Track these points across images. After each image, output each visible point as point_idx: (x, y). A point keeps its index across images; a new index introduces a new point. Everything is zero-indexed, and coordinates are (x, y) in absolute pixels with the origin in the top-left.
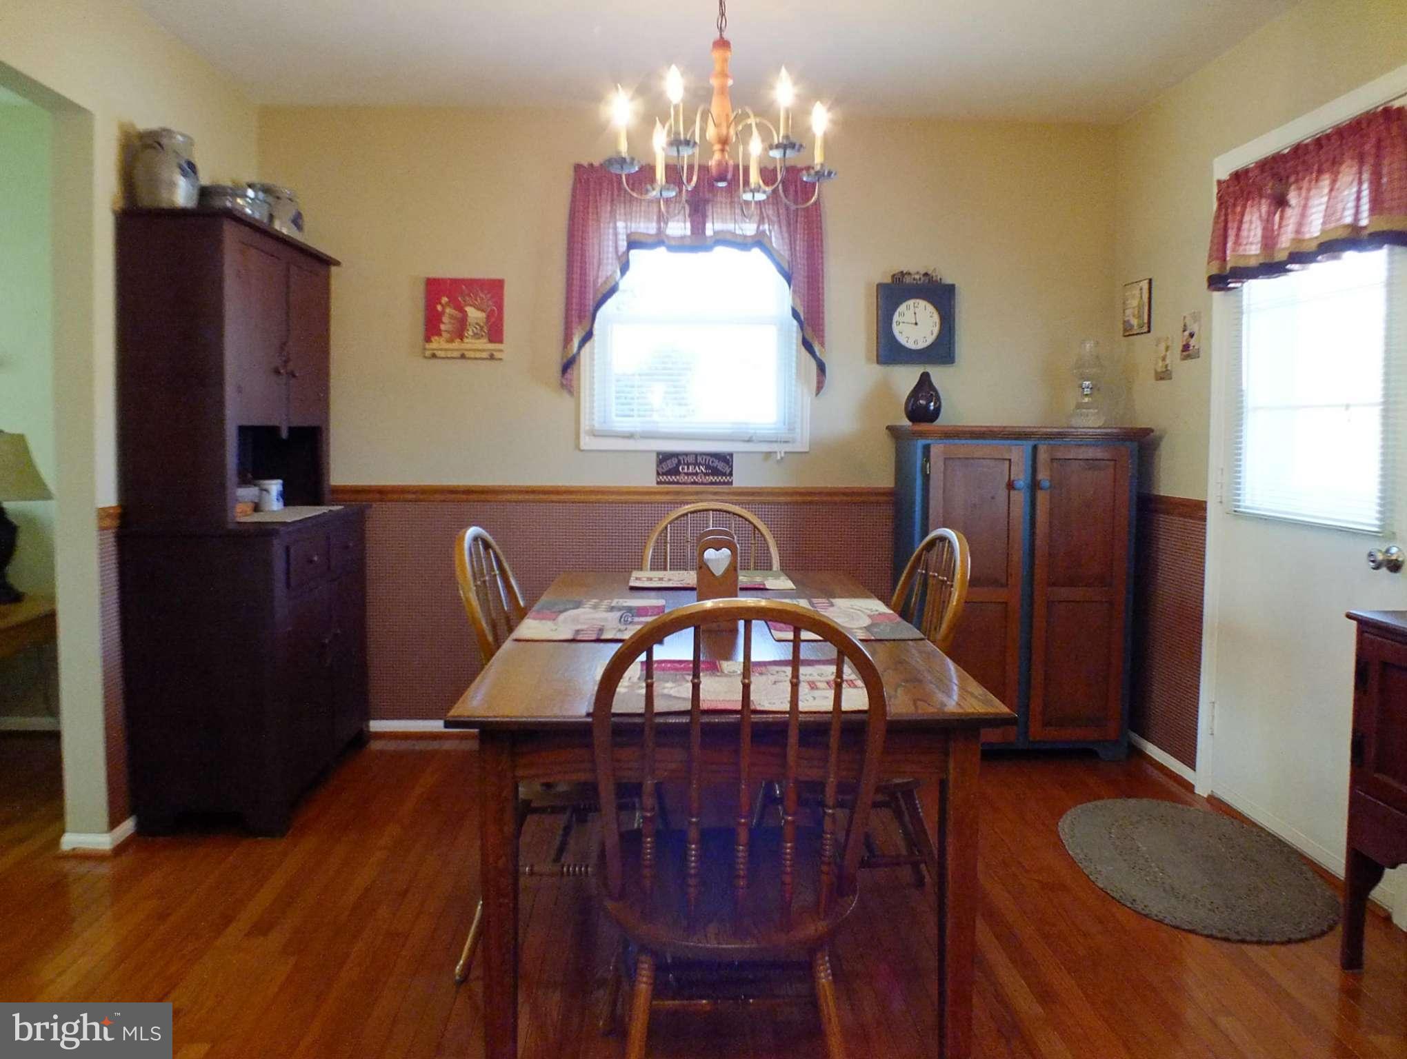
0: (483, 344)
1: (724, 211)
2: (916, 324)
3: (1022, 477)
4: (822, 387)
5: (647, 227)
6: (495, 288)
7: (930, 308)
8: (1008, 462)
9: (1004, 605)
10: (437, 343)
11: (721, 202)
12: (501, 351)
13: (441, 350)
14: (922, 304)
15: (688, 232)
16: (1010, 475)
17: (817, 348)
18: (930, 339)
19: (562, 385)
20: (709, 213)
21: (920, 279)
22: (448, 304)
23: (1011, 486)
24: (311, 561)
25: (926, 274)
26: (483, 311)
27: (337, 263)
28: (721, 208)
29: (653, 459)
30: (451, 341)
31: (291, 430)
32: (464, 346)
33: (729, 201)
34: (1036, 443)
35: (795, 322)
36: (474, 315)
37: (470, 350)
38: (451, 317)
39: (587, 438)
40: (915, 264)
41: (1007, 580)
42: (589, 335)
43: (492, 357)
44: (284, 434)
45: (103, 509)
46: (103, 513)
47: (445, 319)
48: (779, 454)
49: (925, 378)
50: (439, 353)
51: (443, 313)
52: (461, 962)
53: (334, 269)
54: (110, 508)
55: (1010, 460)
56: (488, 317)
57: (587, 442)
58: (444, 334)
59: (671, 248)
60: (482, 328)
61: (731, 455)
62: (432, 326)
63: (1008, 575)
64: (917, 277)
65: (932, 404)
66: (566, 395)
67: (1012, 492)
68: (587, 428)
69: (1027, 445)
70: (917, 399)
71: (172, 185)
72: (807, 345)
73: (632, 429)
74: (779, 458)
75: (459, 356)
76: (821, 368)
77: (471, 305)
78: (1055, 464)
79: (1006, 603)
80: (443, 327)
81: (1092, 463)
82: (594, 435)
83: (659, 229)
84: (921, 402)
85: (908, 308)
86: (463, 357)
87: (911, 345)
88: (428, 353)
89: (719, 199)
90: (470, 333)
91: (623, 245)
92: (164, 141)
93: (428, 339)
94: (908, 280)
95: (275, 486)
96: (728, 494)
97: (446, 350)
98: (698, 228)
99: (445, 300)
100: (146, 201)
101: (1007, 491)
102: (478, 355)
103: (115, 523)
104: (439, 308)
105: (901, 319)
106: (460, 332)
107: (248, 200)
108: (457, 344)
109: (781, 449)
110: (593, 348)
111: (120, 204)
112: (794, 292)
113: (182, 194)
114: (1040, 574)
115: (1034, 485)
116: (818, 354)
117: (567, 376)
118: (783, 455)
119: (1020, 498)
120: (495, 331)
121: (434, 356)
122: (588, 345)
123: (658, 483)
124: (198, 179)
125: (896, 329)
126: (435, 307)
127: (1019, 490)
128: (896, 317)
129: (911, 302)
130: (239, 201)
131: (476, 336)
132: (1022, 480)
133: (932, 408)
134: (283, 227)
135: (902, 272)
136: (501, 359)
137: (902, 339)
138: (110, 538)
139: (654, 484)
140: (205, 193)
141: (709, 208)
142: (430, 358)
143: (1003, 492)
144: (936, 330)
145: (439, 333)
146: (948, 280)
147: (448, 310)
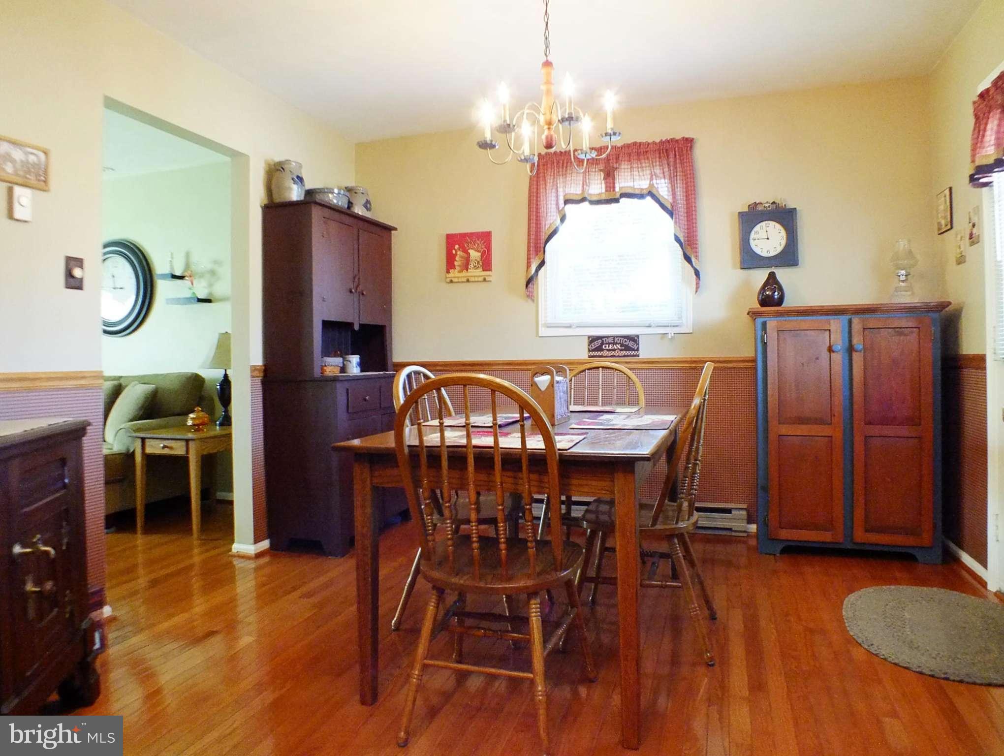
0: (479, 272)
1: (626, 174)
2: (768, 239)
3: (840, 342)
4: (699, 287)
5: (574, 189)
6: (486, 237)
7: (778, 226)
8: (828, 333)
9: (830, 438)
10: (454, 273)
11: (624, 169)
12: (489, 276)
13: (455, 277)
14: (772, 224)
15: (604, 190)
16: (830, 343)
17: (693, 260)
18: (779, 249)
19: (528, 296)
20: (617, 177)
21: (769, 206)
22: (459, 249)
23: (830, 350)
24: (365, 400)
25: (774, 203)
26: (479, 251)
27: (395, 229)
28: (624, 172)
29: (586, 342)
30: (460, 271)
31: (361, 326)
32: (469, 274)
33: (629, 167)
34: (850, 317)
35: (677, 245)
36: (474, 255)
37: (472, 276)
38: (461, 257)
39: (543, 329)
40: (765, 197)
41: (831, 420)
42: (542, 263)
43: (485, 280)
44: (356, 327)
45: (254, 366)
46: (254, 369)
47: (457, 258)
48: (670, 334)
49: (772, 276)
50: (455, 280)
51: (456, 254)
52: (395, 619)
53: (393, 232)
54: (258, 366)
55: (830, 330)
56: (482, 256)
57: (543, 331)
58: (457, 267)
59: (592, 203)
60: (478, 262)
61: (638, 336)
62: (450, 264)
63: (832, 415)
64: (767, 205)
65: (776, 293)
66: (530, 301)
67: (832, 354)
68: (543, 322)
69: (845, 318)
70: (765, 291)
71: (290, 189)
72: (688, 259)
73: (571, 322)
74: (670, 337)
75: (465, 280)
76: (697, 273)
77: (472, 249)
78: (866, 332)
79: (831, 437)
80: (456, 263)
81: (899, 331)
82: (548, 327)
83: (583, 190)
84: (767, 293)
85: (761, 228)
86: (468, 281)
87: (764, 254)
88: (448, 280)
89: (623, 167)
90: (472, 266)
91: (561, 202)
92: (285, 167)
93: (448, 272)
94: (760, 208)
95: (355, 359)
96: (636, 363)
97: (458, 277)
98: (610, 187)
99: (457, 247)
100: (277, 199)
101: (828, 353)
102: (476, 279)
103: (262, 374)
104: (454, 252)
105: (757, 237)
106: (466, 267)
107: (335, 195)
108: (464, 273)
109: (671, 331)
110: (546, 271)
111: (266, 202)
112: (676, 223)
113: (295, 194)
114: (858, 415)
115: (851, 349)
116: (694, 265)
117: (530, 289)
118: (673, 335)
119: (839, 358)
120: (486, 264)
121: (451, 281)
122: (543, 268)
123: (589, 357)
124: (304, 186)
125: (753, 244)
126: (452, 251)
127: (837, 352)
128: (753, 235)
129: (763, 224)
130: (330, 196)
131: (476, 268)
132: (839, 344)
133: (776, 297)
134: (359, 210)
135: (755, 203)
136: (490, 281)
137: (757, 250)
138: (258, 381)
139: (587, 357)
140: (309, 193)
141: (616, 173)
142: (448, 283)
143: (825, 354)
144: (784, 242)
145: (453, 267)
146: (791, 205)
147: (458, 253)
